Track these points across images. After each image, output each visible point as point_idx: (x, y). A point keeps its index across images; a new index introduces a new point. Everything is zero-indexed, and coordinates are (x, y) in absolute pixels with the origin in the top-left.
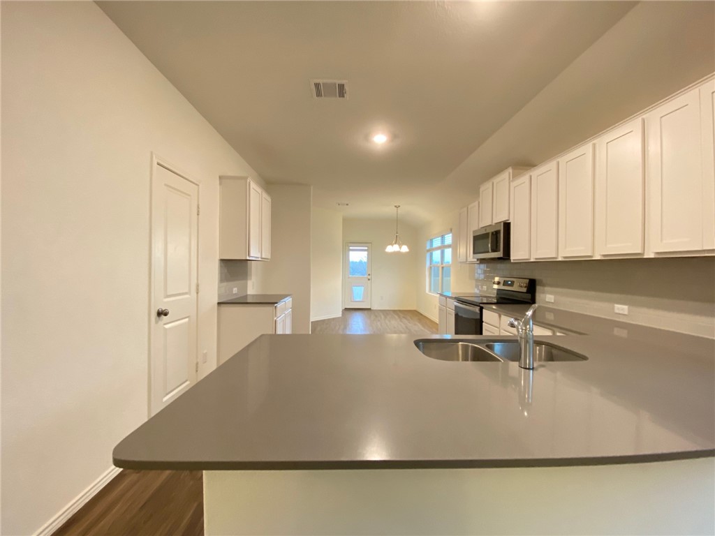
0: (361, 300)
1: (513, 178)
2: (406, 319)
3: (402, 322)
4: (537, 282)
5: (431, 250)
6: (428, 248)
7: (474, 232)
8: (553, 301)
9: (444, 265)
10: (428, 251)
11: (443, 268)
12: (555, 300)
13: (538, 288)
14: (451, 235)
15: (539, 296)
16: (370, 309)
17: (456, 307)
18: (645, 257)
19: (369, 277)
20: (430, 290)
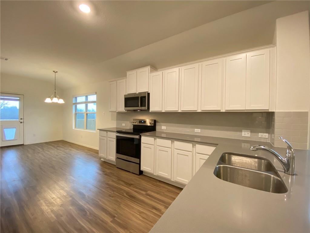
0: (13, 138)
1: (150, 72)
2: (60, 147)
3: (59, 150)
4: (156, 122)
5: (76, 104)
6: (74, 102)
7: (125, 95)
8: (165, 129)
9: (88, 112)
10: (74, 104)
11: (87, 114)
12: (166, 129)
13: (157, 124)
14: (95, 96)
15: (158, 128)
16: (23, 145)
17: (117, 136)
18: (221, 111)
19: (22, 121)
20: (76, 127)
